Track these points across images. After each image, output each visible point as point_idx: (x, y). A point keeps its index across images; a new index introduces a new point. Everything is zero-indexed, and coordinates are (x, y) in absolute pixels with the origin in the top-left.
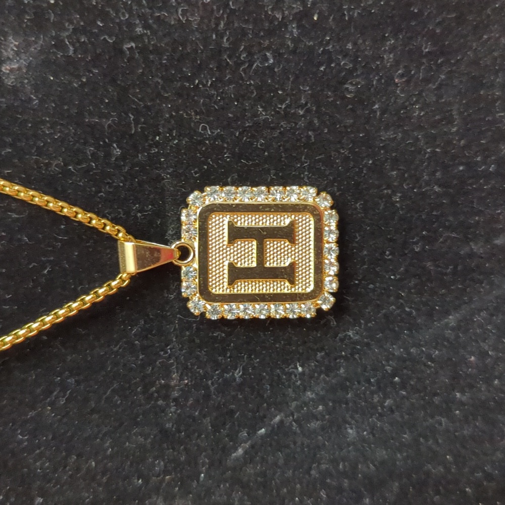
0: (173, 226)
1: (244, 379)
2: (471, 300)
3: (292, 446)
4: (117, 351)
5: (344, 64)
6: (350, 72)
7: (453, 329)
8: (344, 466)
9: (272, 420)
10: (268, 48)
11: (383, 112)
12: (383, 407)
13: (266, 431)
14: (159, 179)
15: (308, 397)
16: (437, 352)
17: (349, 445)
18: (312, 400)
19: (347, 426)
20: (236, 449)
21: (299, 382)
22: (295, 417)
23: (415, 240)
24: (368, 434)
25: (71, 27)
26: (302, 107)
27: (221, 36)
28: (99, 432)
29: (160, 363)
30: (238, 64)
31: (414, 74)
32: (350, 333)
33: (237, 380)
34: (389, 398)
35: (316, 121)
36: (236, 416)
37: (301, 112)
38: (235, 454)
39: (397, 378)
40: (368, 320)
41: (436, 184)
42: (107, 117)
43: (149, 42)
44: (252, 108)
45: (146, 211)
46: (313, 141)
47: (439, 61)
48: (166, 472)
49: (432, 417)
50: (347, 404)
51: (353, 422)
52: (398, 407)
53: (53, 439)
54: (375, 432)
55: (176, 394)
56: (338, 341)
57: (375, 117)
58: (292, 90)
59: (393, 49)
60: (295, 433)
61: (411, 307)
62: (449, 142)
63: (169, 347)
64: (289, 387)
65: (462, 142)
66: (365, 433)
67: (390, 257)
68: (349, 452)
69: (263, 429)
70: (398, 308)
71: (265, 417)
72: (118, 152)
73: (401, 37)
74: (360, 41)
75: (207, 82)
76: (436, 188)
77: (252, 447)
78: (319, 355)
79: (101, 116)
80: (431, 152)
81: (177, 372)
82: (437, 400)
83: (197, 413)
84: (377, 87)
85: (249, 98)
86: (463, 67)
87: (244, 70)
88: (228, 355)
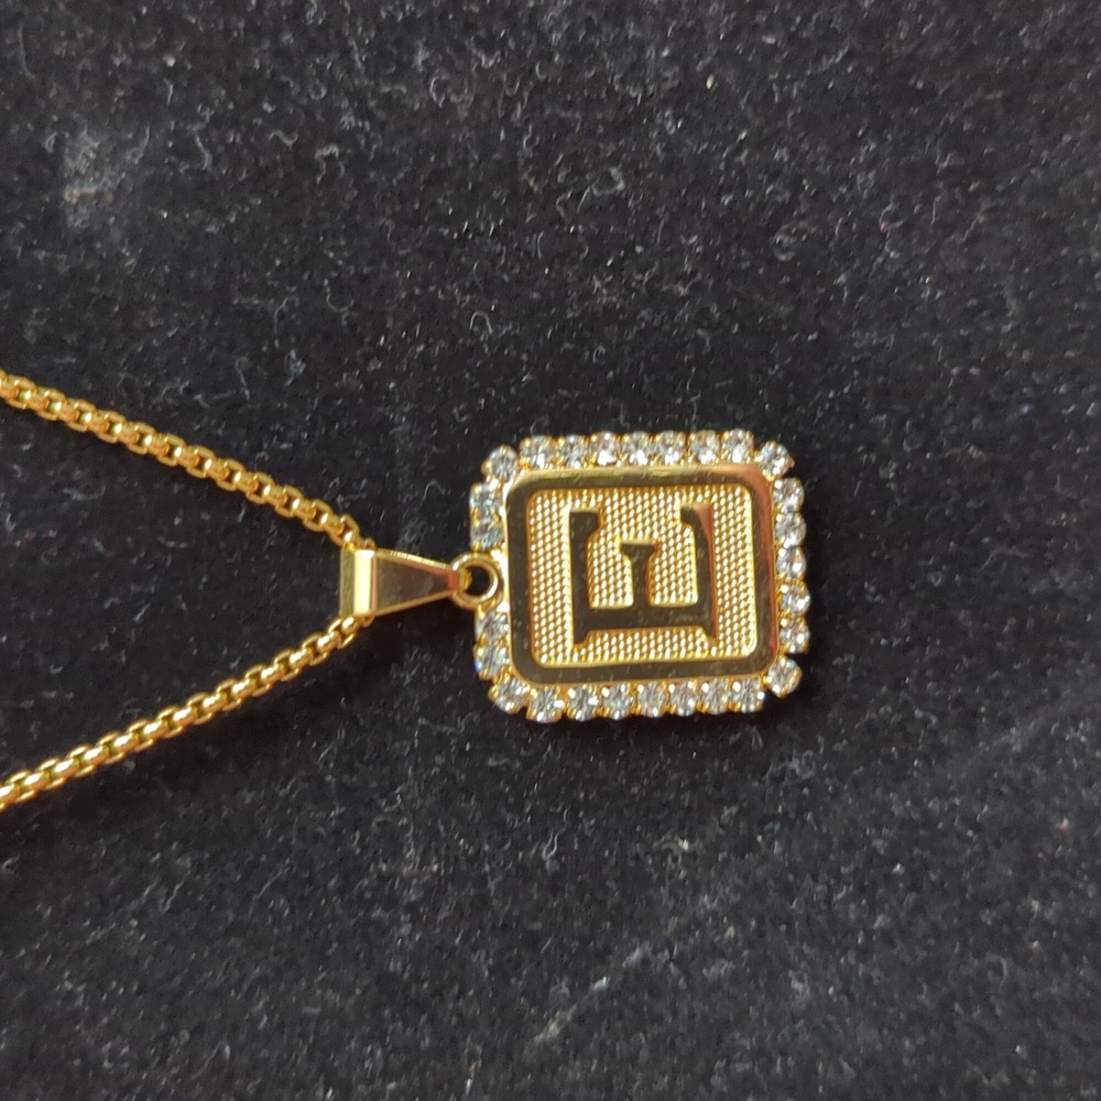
0: (411, 524)
1: (562, 865)
2: (1056, 694)
3: (669, 1019)
4: (287, 797)
5: (771, 192)
6: (786, 209)
7: (1019, 759)
8: (785, 1068)
9: (622, 958)
10: (614, 160)
11: (857, 290)
12: (869, 933)
13: (610, 983)
14: (385, 426)
15: (704, 906)
16: (986, 809)
17: (794, 1019)
18: (714, 914)
19: (791, 973)
20: (544, 1024)
21: (683, 874)
22: (675, 951)
23: (931, 562)
24: (838, 993)
25: (208, 114)
26: (684, 278)
27: (516, 133)
28: (241, 980)
29: (378, 824)
30: (552, 192)
31: (919, 214)
32: (795, 765)
33: (548, 865)
34: (883, 911)
35: (714, 309)
36: (544, 949)
37: (683, 291)
38: (541, 1036)
39: (898, 866)
40: (833, 737)
41: (973, 442)
42: (278, 294)
43: (368, 146)
44: (581, 280)
45: (357, 492)
46: (709, 350)
47: (972, 188)
48: (387, 1075)
49: (979, 955)
50: (790, 924)
51: (803, 965)
52: (902, 932)
53: (140, 992)
54: (852, 988)
55: (413, 896)
56: (768, 781)
57: (839, 300)
58: (664, 244)
59: (873, 162)
60: (676, 990)
61: (924, 710)
62: (998, 355)
63: (398, 791)
64: (661, 882)
65: (1026, 355)
66: (831, 990)
67: (878, 598)
68: (795, 1034)
69: (605, 979)
70: (896, 710)
71: (608, 950)
72: (299, 367)
73: (889, 137)
74: (805, 146)
75: (487, 226)
76: (973, 451)
77: (579, 1019)
78: (726, 812)
79: (266, 292)
80: (960, 375)
81: (416, 848)
82: (987, 917)
83: (457, 941)
84: (841, 240)
85: (574, 261)
86: (1021, 201)
87: (564, 204)
88: (528, 809)
